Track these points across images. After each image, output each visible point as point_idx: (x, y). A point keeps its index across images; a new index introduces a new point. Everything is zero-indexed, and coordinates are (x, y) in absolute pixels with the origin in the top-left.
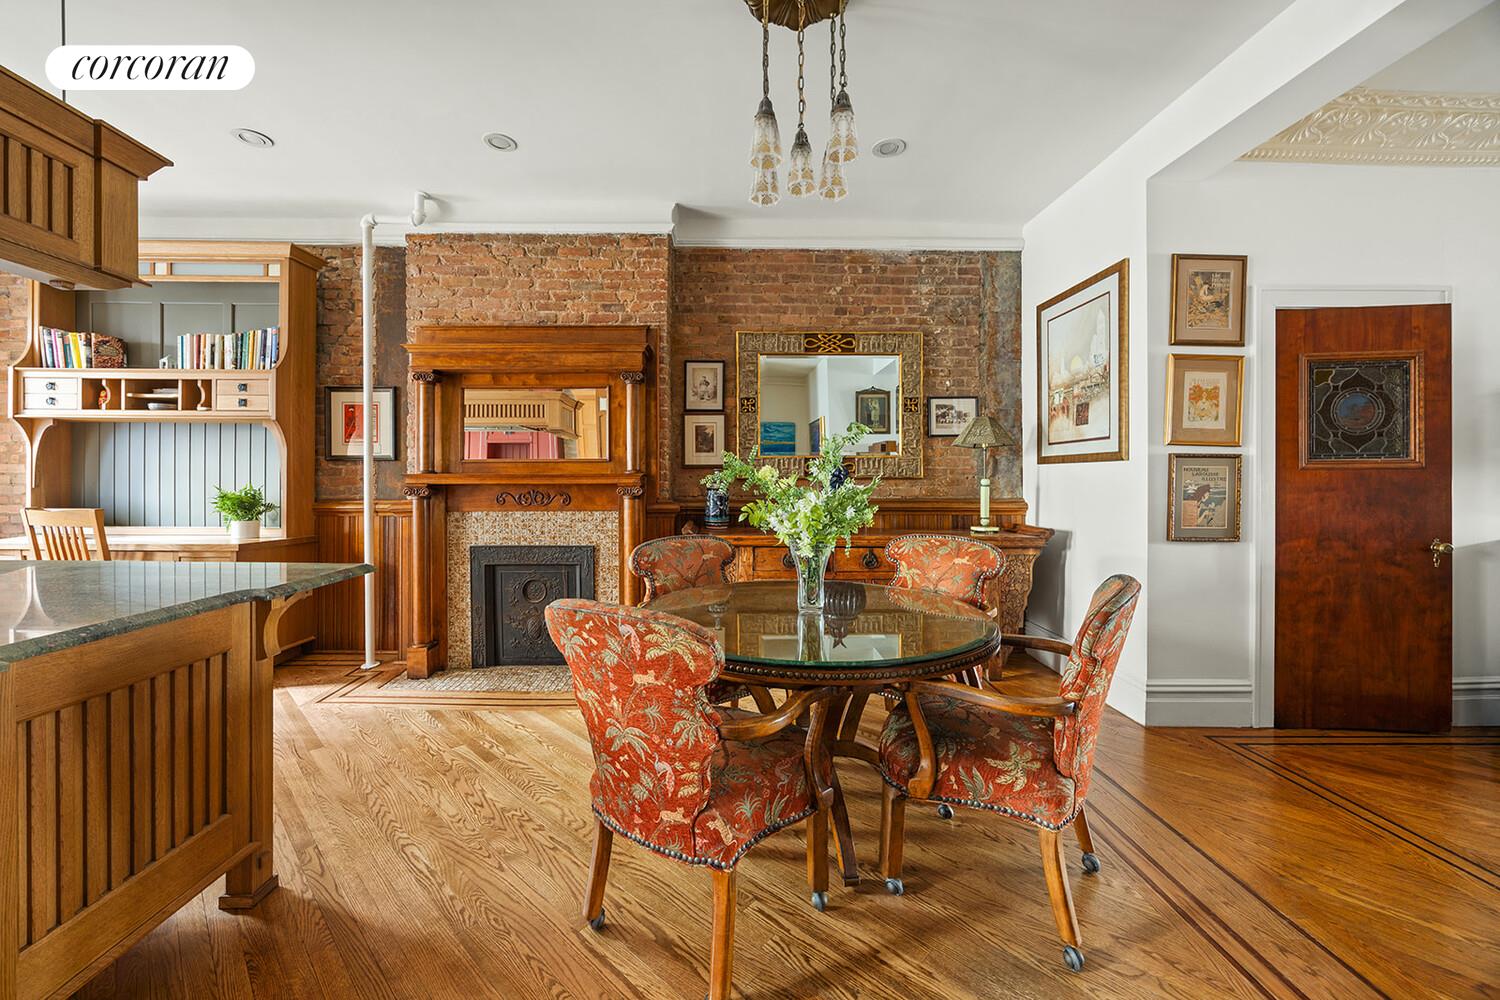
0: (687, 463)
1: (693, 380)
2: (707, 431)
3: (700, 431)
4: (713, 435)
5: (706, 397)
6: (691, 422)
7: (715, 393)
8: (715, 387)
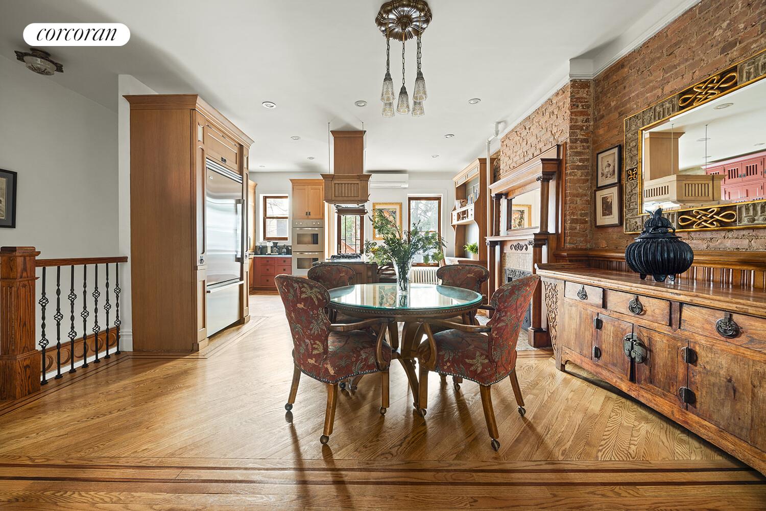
0: (598, 225)
1: (602, 165)
2: (608, 200)
3: (604, 200)
4: (611, 202)
5: (609, 176)
6: (600, 195)
7: (614, 171)
8: (614, 166)
